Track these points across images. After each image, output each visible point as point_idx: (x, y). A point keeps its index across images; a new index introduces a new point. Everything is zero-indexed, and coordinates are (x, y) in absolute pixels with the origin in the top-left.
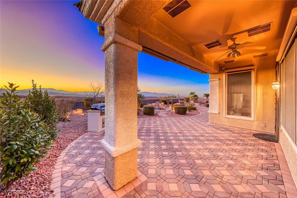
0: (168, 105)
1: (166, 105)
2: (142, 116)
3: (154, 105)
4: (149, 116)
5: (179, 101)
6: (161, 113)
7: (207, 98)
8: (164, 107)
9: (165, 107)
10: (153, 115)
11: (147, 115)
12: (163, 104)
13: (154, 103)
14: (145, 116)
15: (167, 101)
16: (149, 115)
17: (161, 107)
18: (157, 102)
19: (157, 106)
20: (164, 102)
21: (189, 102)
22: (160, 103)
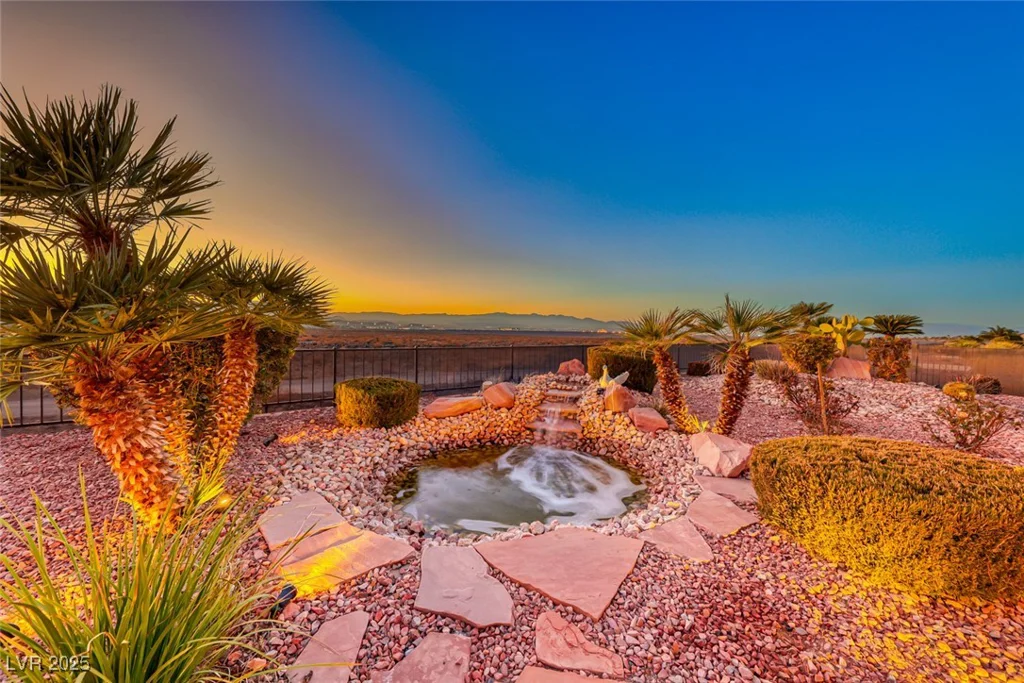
1: (645, 410)
3: (534, 401)
8: (624, 431)
9: (642, 427)
12: (620, 395)
15: (660, 371)
17: (598, 423)
18: (567, 367)
19: (559, 407)
20: (625, 375)
21: (827, 370)
22: (588, 376)
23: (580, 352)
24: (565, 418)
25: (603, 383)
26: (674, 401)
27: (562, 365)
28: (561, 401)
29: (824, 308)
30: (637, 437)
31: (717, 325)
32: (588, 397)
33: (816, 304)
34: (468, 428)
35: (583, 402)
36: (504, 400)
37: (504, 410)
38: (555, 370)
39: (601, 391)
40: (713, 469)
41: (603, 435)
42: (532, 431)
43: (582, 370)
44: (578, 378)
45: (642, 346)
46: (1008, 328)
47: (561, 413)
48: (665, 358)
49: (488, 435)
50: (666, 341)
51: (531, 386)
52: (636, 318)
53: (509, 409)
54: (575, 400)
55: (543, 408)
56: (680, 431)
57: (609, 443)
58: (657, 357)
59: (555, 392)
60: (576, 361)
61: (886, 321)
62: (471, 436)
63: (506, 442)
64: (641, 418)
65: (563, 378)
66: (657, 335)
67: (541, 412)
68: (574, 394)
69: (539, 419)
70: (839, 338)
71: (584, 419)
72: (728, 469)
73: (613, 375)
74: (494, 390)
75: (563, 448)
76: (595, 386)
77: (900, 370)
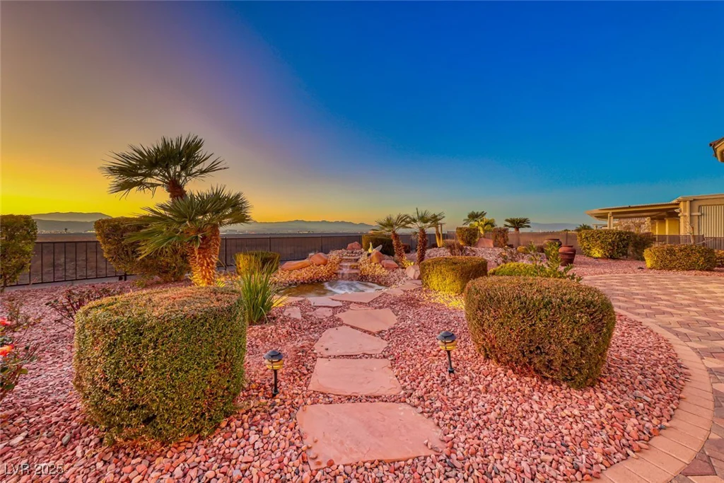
0: (396, 256)
1: (389, 261)
3: (337, 261)
5: (439, 242)
8: (379, 271)
9: (387, 268)
12: (377, 255)
13: (338, 249)
15: (394, 242)
17: (368, 268)
18: (352, 246)
19: (349, 264)
20: (381, 246)
21: (475, 245)
22: (363, 250)
23: (357, 238)
24: (352, 268)
25: (370, 251)
26: (400, 255)
27: (349, 245)
29: (483, 214)
30: (385, 272)
32: (363, 258)
33: (480, 212)
34: (305, 274)
35: (360, 261)
36: (322, 261)
37: (322, 265)
38: (345, 248)
39: (369, 255)
40: (412, 278)
41: (370, 274)
42: (337, 274)
43: (359, 247)
44: (358, 251)
45: (386, 231)
46: (588, 225)
47: (351, 266)
48: (396, 236)
49: (315, 278)
51: (334, 255)
52: (383, 219)
53: (325, 265)
54: (357, 260)
55: (341, 264)
56: (403, 268)
57: (373, 277)
58: (393, 238)
59: (347, 257)
60: (357, 243)
61: (514, 220)
62: (307, 278)
63: (325, 280)
64: (387, 264)
65: (350, 251)
66: (392, 226)
67: (341, 266)
68: (357, 258)
69: (340, 269)
70: (481, 228)
71: (361, 267)
72: (417, 276)
73: (374, 247)
74: (315, 257)
75: (352, 280)
76: (366, 253)
77: (505, 242)
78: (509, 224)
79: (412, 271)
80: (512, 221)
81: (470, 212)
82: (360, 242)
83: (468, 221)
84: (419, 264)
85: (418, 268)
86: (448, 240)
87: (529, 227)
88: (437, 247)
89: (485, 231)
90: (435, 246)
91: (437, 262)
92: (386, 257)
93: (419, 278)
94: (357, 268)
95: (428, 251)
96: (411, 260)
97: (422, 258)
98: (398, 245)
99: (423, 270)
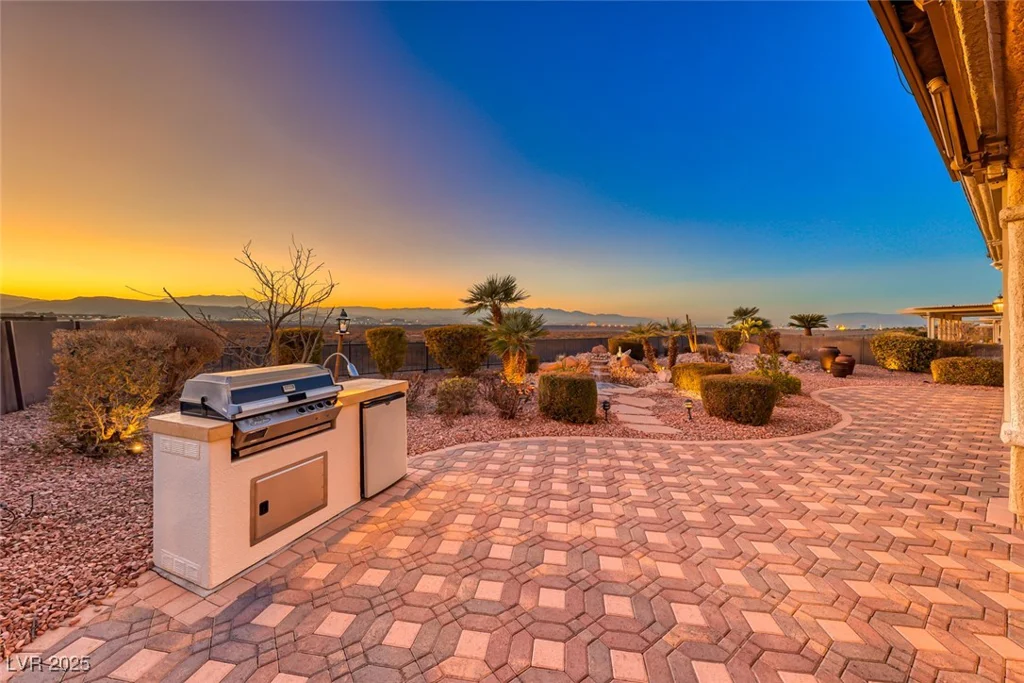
0: (647, 361)
1: (639, 365)
2: (534, 427)
3: (587, 364)
4: (571, 428)
5: (693, 347)
6: (629, 408)
7: (810, 334)
8: (630, 374)
9: (638, 372)
10: (592, 420)
11: (558, 420)
12: (627, 359)
13: (585, 352)
14: (547, 427)
15: (645, 348)
16: (568, 422)
17: (619, 371)
18: (597, 350)
19: (600, 367)
20: (630, 351)
21: (738, 350)
22: (609, 354)
23: (603, 341)
24: (603, 371)
25: (619, 355)
26: (651, 360)
27: (594, 349)
28: (599, 364)
29: (754, 311)
30: (637, 376)
31: (665, 328)
32: (612, 361)
33: (750, 308)
35: (611, 364)
36: (572, 364)
37: (574, 367)
38: (591, 351)
39: (619, 359)
40: (664, 380)
41: (622, 376)
43: (606, 351)
44: (605, 355)
45: (637, 337)
47: (601, 369)
48: (647, 342)
50: (646, 335)
51: (583, 357)
53: (576, 367)
54: (606, 364)
55: (591, 367)
56: (654, 372)
57: (625, 379)
58: (643, 342)
59: (595, 360)
60: (601, 346)
61: (804, 317)
64: (637, 368)
65: (597, 355)
66: (643, 332)
68: (605, 361)
69: (592, 371)
71: (612, 371)
72: (668, 380)
73: (623, 351)
74: (567, 360)
75: (605, 382)
76: (615, 357)
77: (775, 349)
78: (796, 322)
79: (663, 374)
80: (801, 319)
81: (737, 307)
82: (606, 346)
83: (734, 319)
84: (670, 369)
85: (670, 372)
86: (704, 345)
87: (825, 326)
88: (689, 351)
89: (751, 335)
90: (688, 350)
91: (686, 367)
92: (635, 361)
93: (671, 381)
94: (607, 371)
95: (680, 356)
96: (661, 365)
97: (673, 363)
98: (649, 351)
99: (674, 374)
